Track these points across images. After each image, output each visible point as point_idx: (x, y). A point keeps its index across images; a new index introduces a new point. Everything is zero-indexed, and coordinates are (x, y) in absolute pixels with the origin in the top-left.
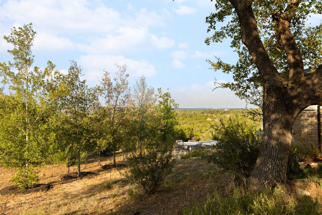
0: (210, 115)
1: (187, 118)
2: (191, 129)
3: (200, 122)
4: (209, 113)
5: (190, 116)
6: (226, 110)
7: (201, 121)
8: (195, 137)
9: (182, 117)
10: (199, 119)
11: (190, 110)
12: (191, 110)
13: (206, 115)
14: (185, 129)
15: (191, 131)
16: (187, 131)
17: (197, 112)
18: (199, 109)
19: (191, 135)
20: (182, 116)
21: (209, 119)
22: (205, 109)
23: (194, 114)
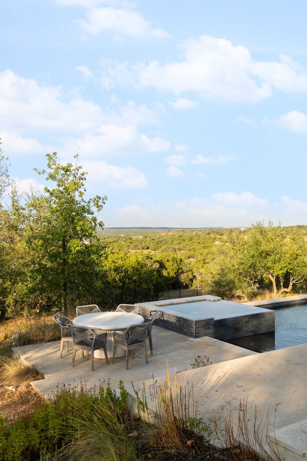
0: (218, 237)
1: (186, 241)
2: (178, 261)
3: (205, 247)
4: (218, 233)
5: (189, 239)
6: (243, 229)
7: (206, 245)
8: (185, 274)
9: (178, 240)
10: (203, 243)
11: (190, 230)
12: (192, 230)
13: (213, 236)
14: (168, 261)
15: (179, 263)
16: (170, 263)
17: (201, 232)
18: (205, 228)
19: (178, 270)
20: (178, 238)
21: (217, 243)
22: (212, 229)
23: (196, 236)
